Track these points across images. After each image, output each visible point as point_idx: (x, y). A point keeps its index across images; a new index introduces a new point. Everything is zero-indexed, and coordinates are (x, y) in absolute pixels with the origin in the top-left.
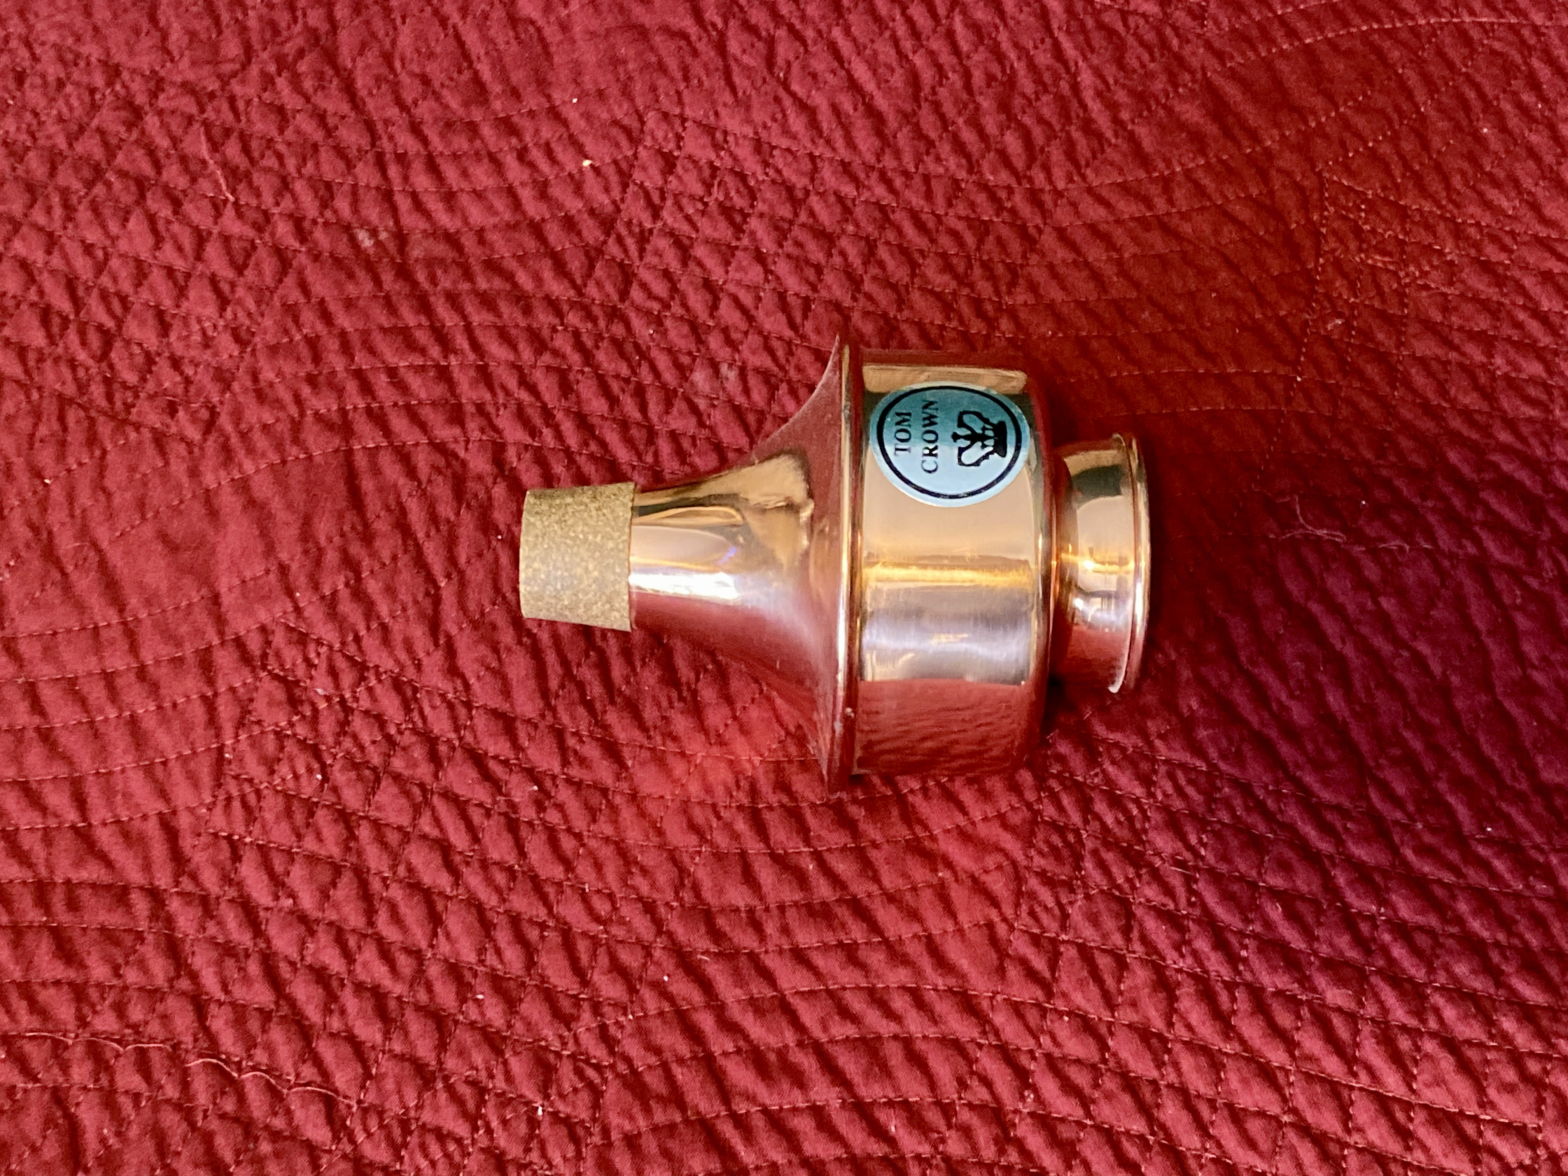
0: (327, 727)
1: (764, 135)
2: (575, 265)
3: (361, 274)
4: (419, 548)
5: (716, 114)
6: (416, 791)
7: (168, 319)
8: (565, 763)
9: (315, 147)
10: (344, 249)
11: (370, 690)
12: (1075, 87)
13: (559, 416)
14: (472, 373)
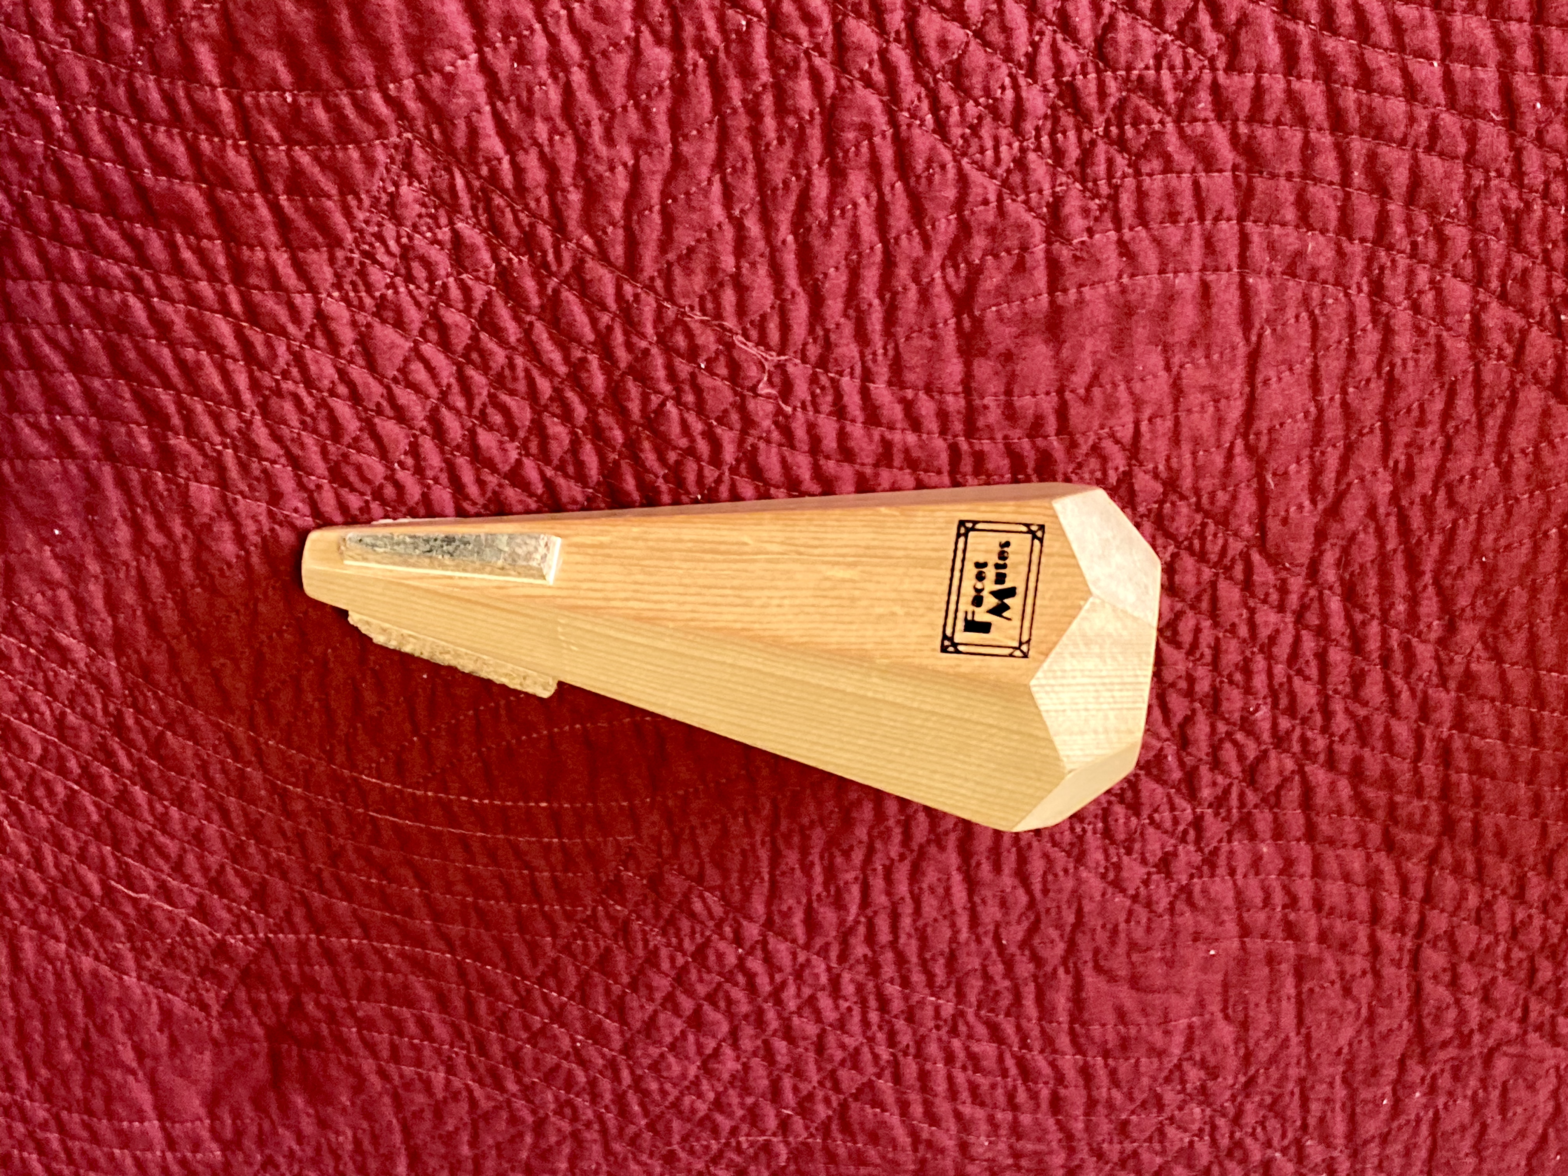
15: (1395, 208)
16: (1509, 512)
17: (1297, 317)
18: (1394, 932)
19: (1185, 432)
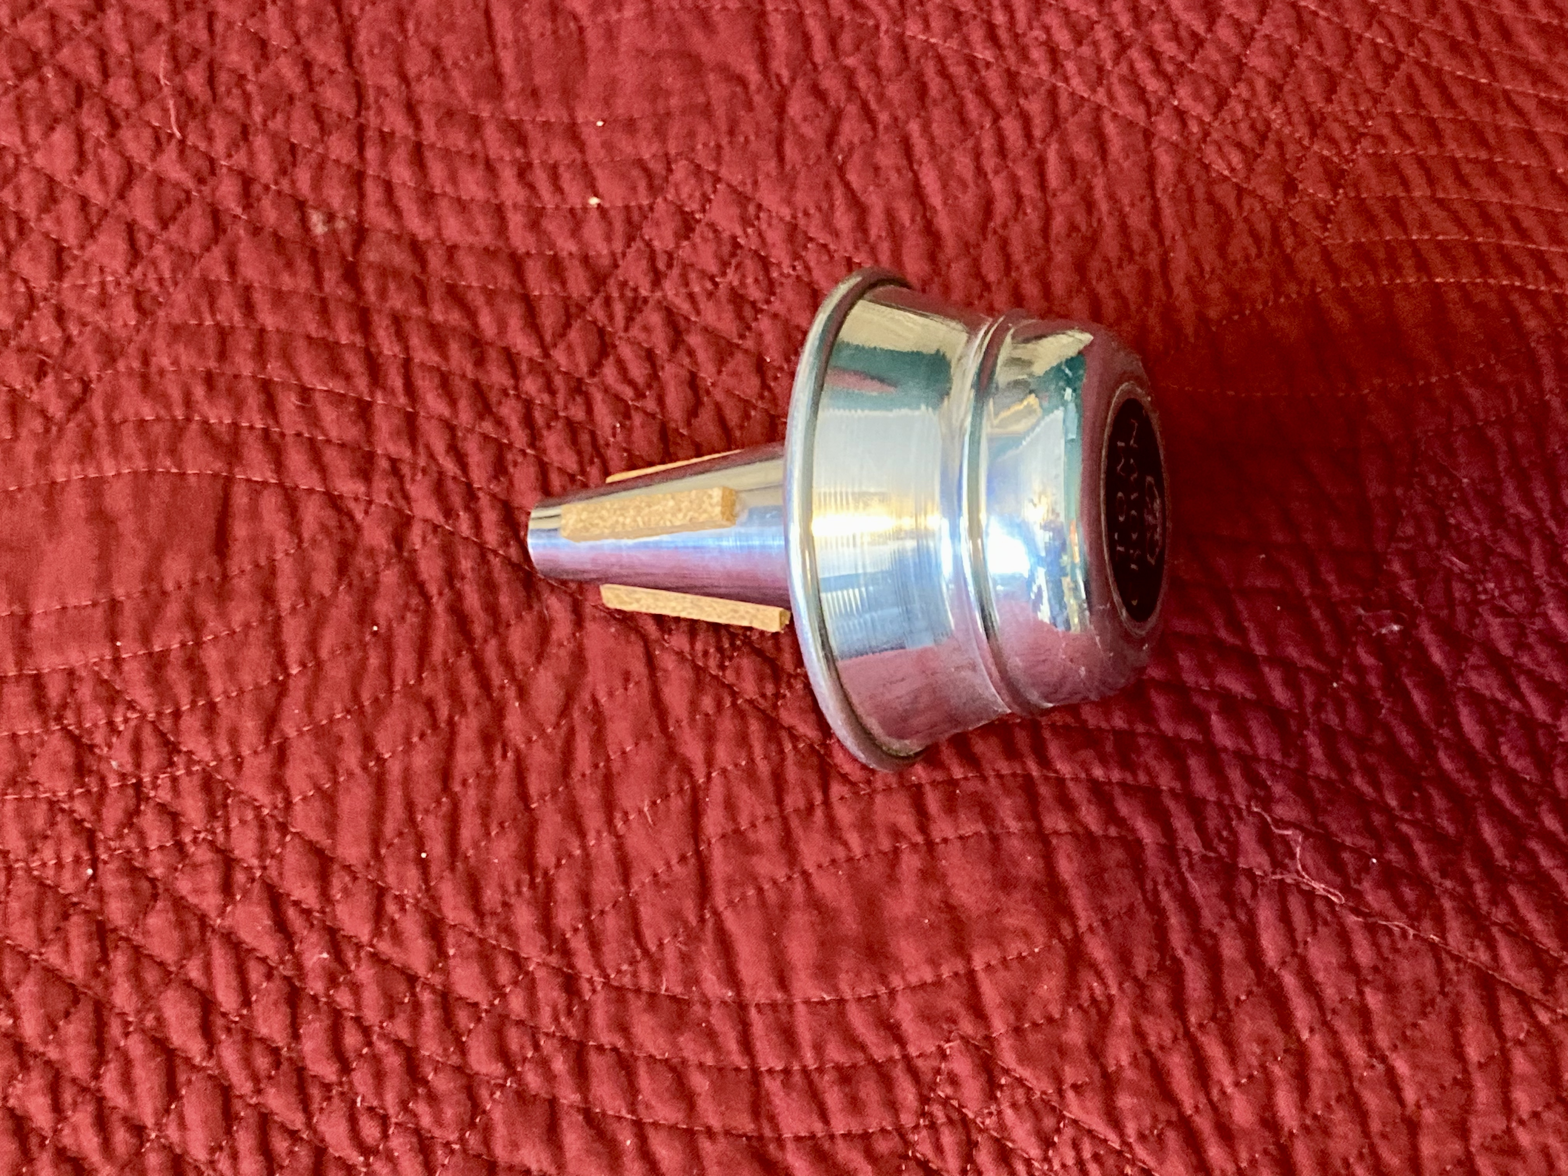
0: (113, 813)
1: (802, 221)
2: (549, 320)
3: (303, 266)
4: (278, 620)
5: (755, 183)
6: (194, 924)
7: (67, 260)
8: (377, 932)
9: (291, 99)
10: (290, 229)
11: (174, 780)
12: (1165, 263)
13: (484, 500)
14: (397, 420)
15: (569, 1096)
16: (356, 695)
17: (661, 945)
18: (392, 133)
19: (769, 789)
